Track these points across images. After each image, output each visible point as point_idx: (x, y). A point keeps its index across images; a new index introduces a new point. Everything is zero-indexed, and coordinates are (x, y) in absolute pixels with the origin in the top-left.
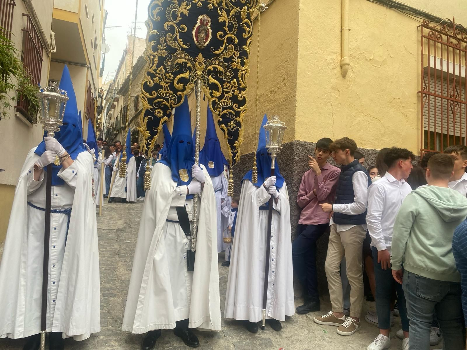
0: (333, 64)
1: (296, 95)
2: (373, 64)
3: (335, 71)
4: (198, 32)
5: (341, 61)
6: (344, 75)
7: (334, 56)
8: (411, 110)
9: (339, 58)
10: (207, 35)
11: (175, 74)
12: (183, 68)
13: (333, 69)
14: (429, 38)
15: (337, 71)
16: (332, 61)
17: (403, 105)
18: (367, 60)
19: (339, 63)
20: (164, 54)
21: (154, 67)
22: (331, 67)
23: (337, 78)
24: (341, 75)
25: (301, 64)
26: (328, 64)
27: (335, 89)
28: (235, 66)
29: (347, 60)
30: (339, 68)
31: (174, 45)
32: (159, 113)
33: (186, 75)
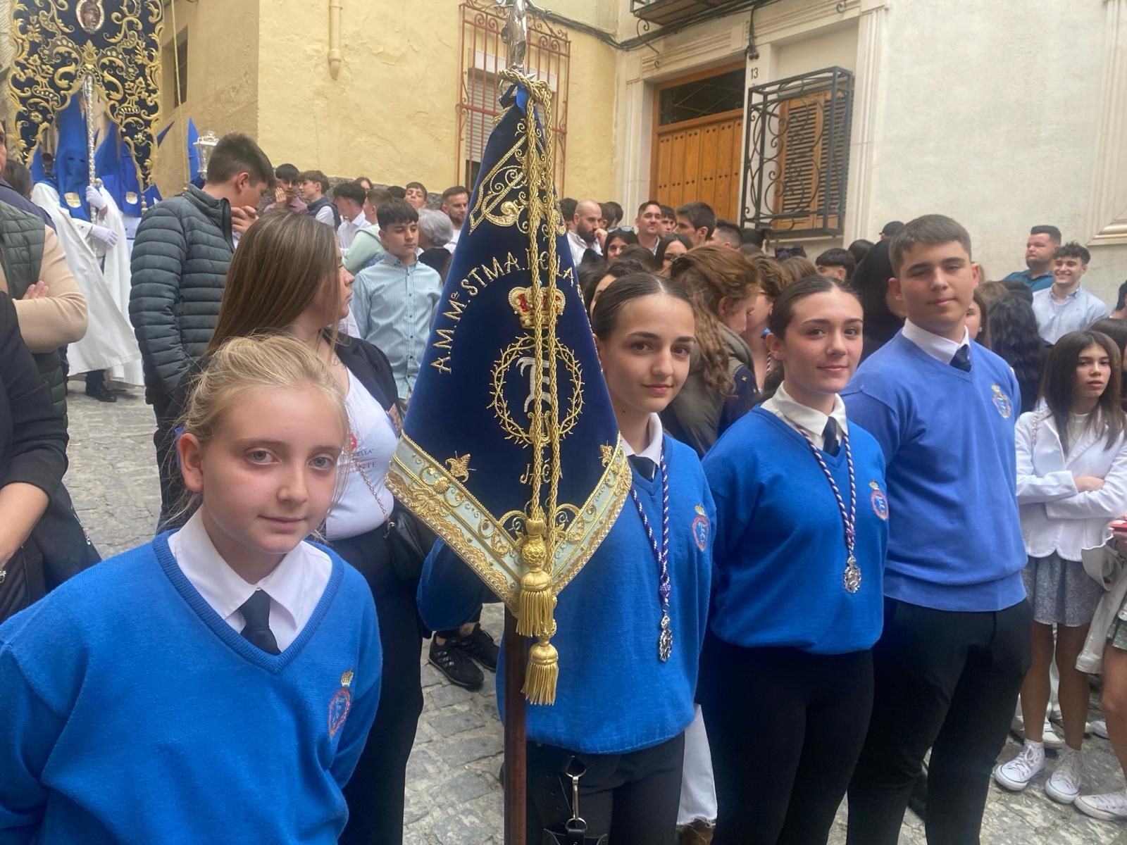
0: (316, 58)
1: (257, 101)
2: (384, 61)
3: (320, 69)
4: (84, 11)
5: (329, 54)
6: (334, 74)
7: (318, 46)
8: (446, 130)
9: (327, 49)
10: (98, 16)
11: (56, 67)
12: (66, 60)
13: (317, 65)
14: (476, 25)
15: (323, 69)
16: (315, 54)
17: (433, 123)
18: (373, 54)
19: (326, 57)
20: (38, 38)
21: (25, 55)
22: (314, 62)
23: (324, 79)
24: (329, 74)
25: (264, 56)
26: (309, 58)
27: (320, 93)
28: (140, 60)
29: (337, 53)
30: (326, 64)
31: (51, 28)
32: (36, 116)
33: (70, 69)
